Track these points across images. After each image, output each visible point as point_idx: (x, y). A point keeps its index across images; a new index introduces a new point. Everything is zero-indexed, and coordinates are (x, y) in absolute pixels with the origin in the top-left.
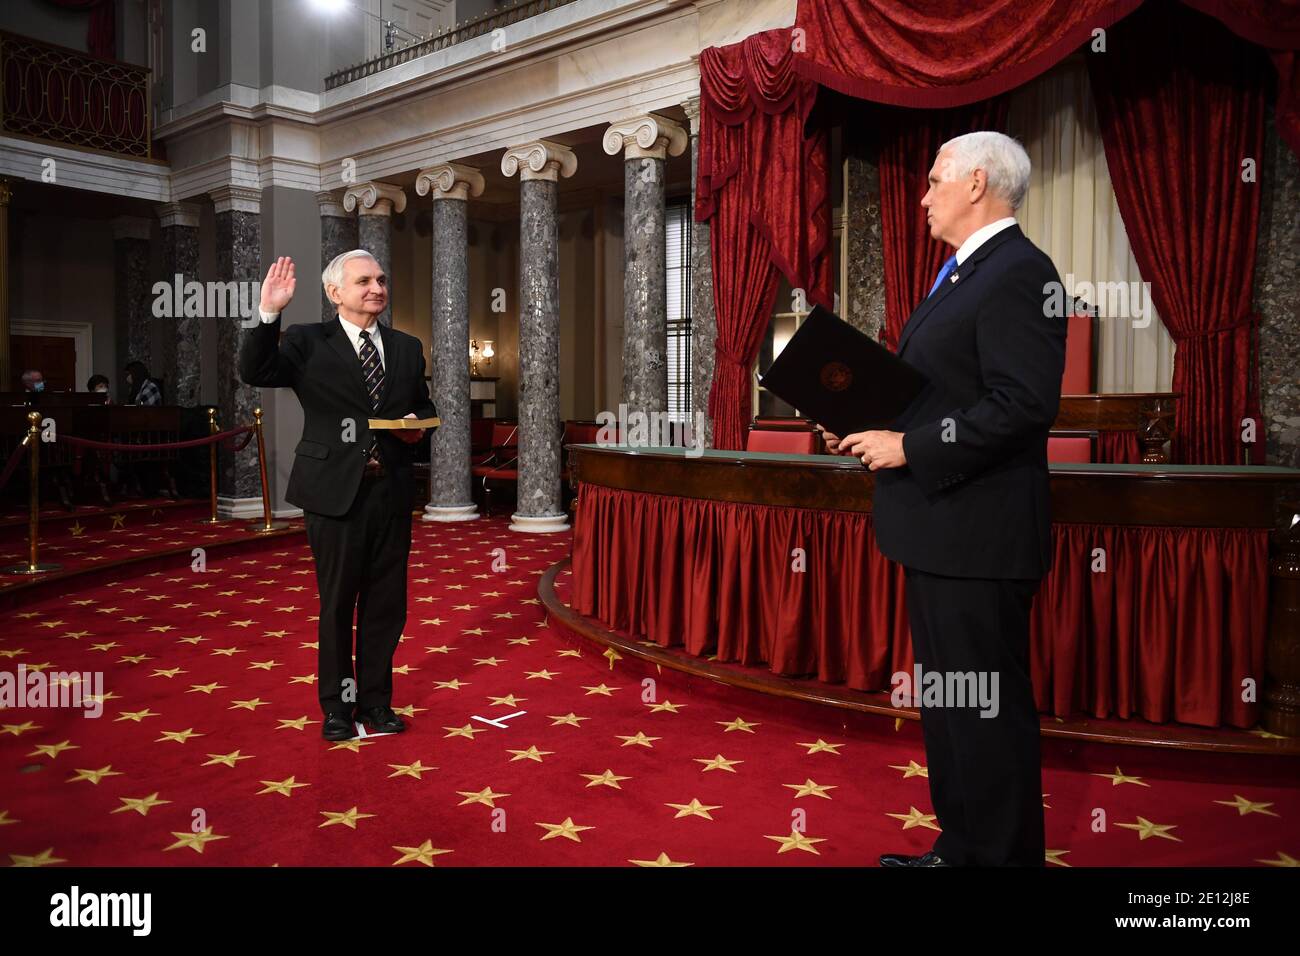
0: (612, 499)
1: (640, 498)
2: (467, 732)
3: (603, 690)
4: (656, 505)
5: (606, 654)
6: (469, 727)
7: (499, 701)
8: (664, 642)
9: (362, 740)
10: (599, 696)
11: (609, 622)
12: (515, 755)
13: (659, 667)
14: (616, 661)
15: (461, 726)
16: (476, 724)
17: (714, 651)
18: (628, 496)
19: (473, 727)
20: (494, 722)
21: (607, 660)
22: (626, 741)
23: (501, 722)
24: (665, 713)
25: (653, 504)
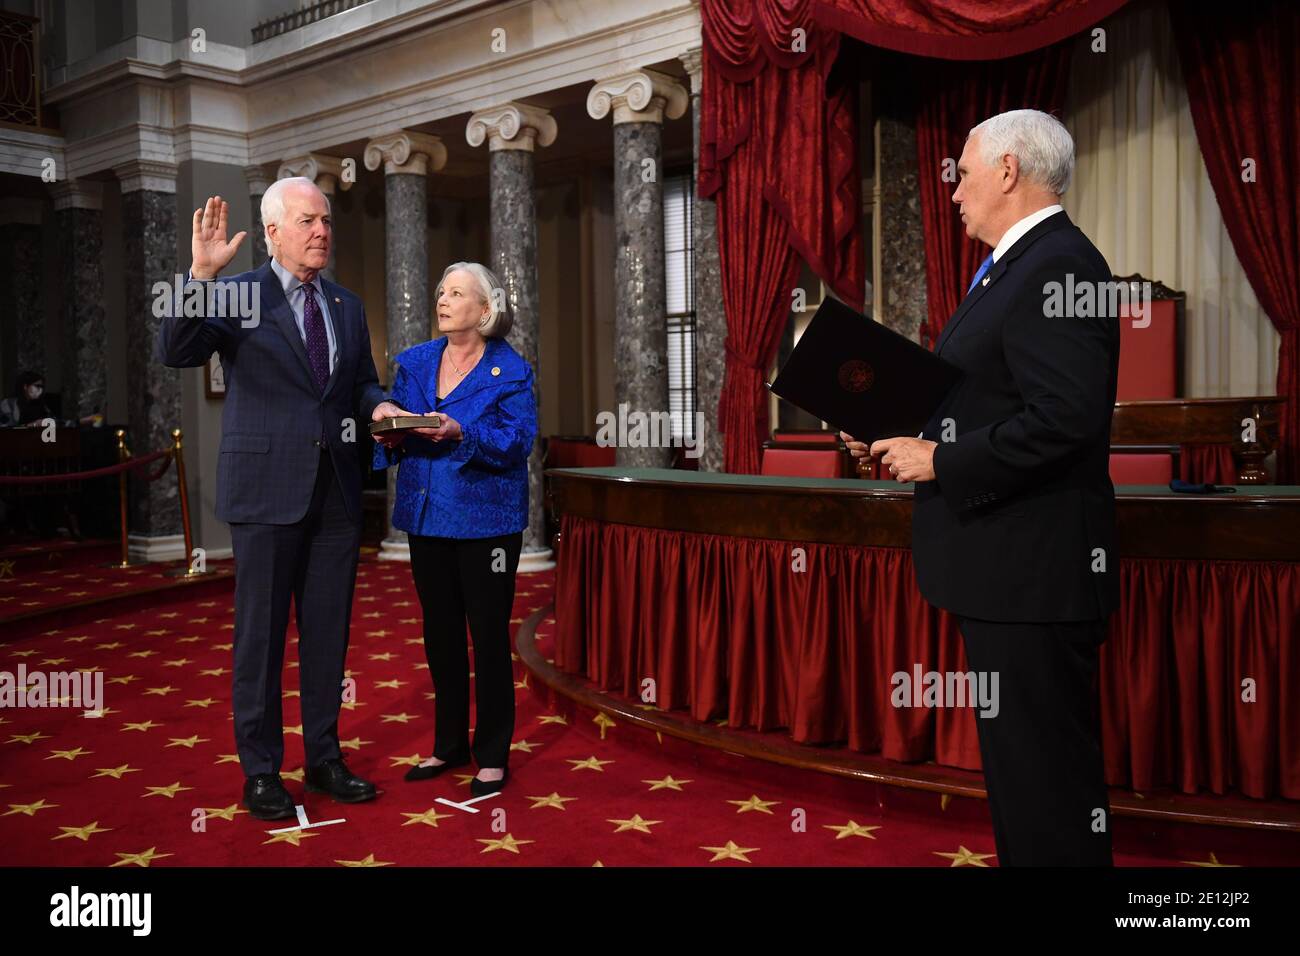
1: (634, 532)
2: (430, 818)
3: (593, 763)
4: (653, 541)
5: (596, 719)
6: (432, 812)
8: (664, 706)
9: (304, 831)
10: (587, 771)
11: (599, 682)
12: (487, 845)
13: (659, 736)
14: (608, 729)
15: (422, 811)
16: (441, 809)
17: (724, 715)
18: (620, 531)
19: (437, 812)
20: (462, 806)
21: (597, 728)
22: (620, 826)
23: (469, 806)
24: (666, 790)
25: (649, 540)
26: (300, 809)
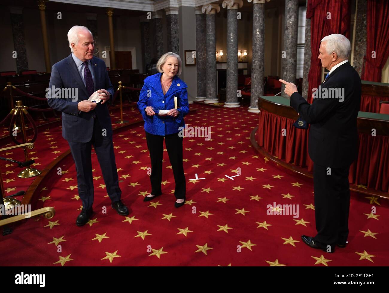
0: (269, 115)
1: (276, 116)
2: (223, 180)
3: (262, 170)
4: (280, 119)
5: (265, 158)
6: (224, 178)
7: (233, 171)
8: (280, 158)
9: (197, 180)
10: (260, 171)
11: (266, 150)
12: (234, 188)
13: (278, 165)
14: (267, 161)
15: (222, 178)
16: (226, 178)
17: (293, 162)
18: (273, 115)
19: (225, 179)
20: (231, 178)
21: (265, 160)
22: (264, 187)
23: (232, 178)
24: (277, 178)
25: (279, 119)
26: (196, 175)
